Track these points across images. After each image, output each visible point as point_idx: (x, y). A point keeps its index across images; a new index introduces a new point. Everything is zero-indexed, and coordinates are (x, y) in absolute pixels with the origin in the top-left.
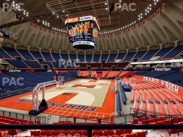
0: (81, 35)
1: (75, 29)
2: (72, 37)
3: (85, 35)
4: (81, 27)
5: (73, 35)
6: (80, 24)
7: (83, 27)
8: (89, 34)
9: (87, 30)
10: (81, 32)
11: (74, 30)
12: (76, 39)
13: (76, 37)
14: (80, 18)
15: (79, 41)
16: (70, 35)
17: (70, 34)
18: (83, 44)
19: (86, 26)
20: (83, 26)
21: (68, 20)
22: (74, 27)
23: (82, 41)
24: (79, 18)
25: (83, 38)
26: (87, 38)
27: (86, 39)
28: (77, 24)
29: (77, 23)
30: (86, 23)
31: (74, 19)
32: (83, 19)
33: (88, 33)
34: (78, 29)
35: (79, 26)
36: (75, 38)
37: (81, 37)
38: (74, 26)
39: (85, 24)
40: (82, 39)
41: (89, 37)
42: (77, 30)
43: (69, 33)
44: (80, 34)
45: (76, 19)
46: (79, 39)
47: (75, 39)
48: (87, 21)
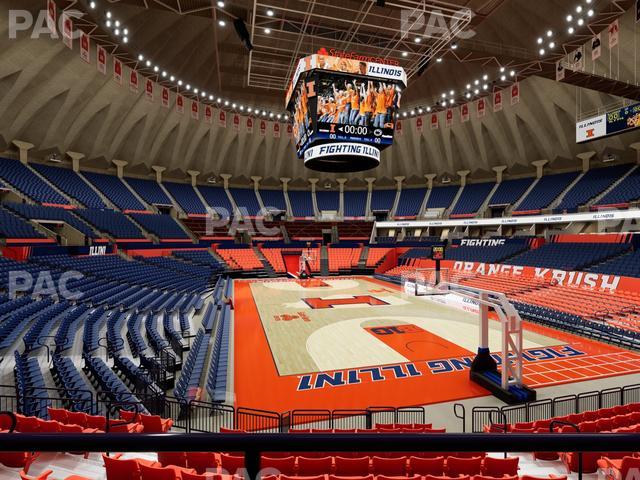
0: (361, 123)
1: (344, 98)
2: (330, 123)
3: (375, 125)
4: (365, 94)
5: (334, 119)
6: (363, 85)
7: (373, 98)
8: (387, 125)
9: (384, 112)
10: (362, 114)
11: (340, 101)
12: (343, 134)
13: (344, 126)
14: (369, 64)
15: (355, 145)
16: (322, 114)
17: (324, 110)
18: (365, 155)
19: (383, 96)
20: (372, 93)
21: (322, 56)
22: (341, 92)
23: (363, 145)
24: (363, 65)
25: (366, 136)
26: (380, 137)
27: (378, 141)
28: (354, 82)
29: (354, 78)
30: (383, 87)
31: (344, 60)
32: (375, 69)
33: (386, 121)
34: (353, 102)
35: (359, 91)
36: (341, 129)
37: (362, 131)
38: (341, 87)
39: (380, 89)
40: (362, 139)
41: (388, 136)
42: (350, 103)
43: (319, 108)
44: (360, 118)
45: (354, 66)
46: (354, 135)
47: (338, 133)
48: (389, 82)
